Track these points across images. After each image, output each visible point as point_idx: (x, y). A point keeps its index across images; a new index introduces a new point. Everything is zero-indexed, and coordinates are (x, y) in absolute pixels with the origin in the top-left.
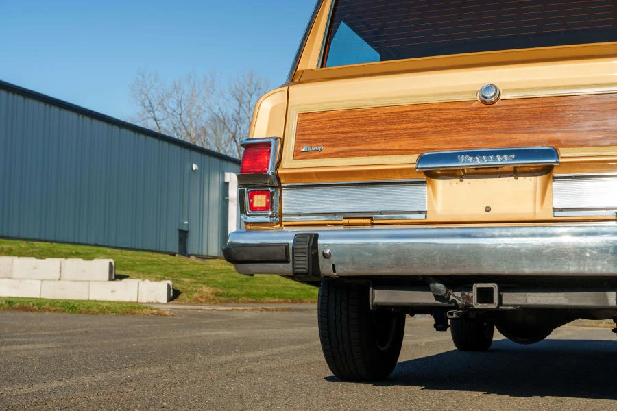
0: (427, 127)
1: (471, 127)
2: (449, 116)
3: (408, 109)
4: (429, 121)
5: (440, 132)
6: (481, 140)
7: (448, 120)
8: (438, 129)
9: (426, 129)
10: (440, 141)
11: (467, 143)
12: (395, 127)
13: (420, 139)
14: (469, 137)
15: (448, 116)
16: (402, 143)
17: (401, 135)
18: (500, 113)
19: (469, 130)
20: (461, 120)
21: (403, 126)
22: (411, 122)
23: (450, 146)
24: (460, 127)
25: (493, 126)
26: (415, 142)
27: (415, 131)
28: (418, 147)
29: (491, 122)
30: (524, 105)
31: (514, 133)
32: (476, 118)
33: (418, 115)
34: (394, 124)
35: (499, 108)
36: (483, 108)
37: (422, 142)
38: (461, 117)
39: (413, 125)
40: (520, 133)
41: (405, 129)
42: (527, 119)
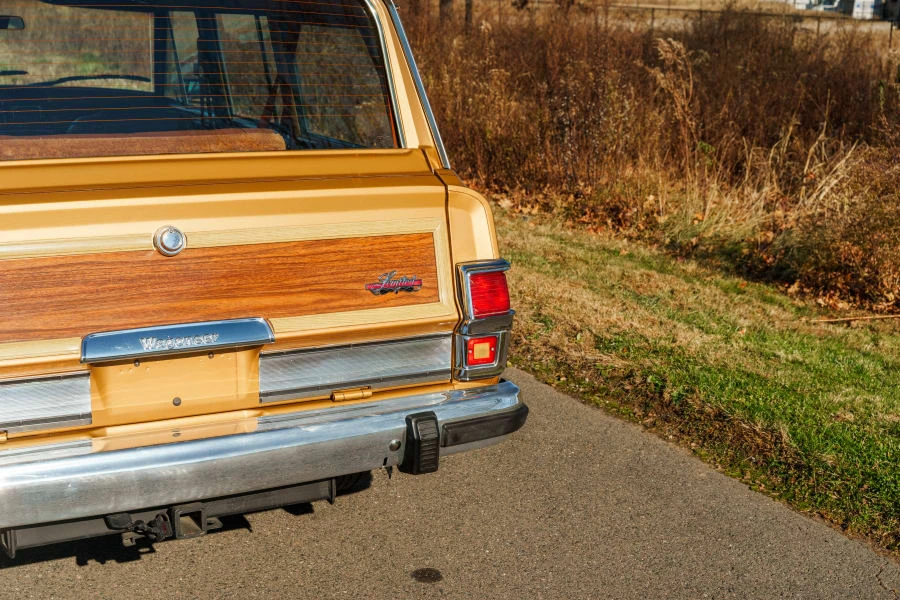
0: (84, 293)
1: (149, 291)
2: (115, 274)
3: (47, 263)
4: (86, 283)
5: (104, 300)
6: (166, 311)
7: (114, 281)
8: (102, 295)
9: (83, 296)
10: (107, 313)
11: (147, 316)
12: (32, 293)
13: (75, 313)
14: (147, 306)
15: (113, 275)
16: (47, 319)
17: (45, 306)
18: (187, 269)
19: (147, 295)
20: (132, 280)
21: (44, 292)
22: (57, 285)
23: (124, 321)
24: (133, 292)
25: (179, 288)
26: (67, 316)
27: (65, 298)
28: (73, 326)
29: (177, 283)
30: (217, 256)
31: (209, 298)
32: (154, 277)
33: (66, 274)
34: (30, 287)
35: (184, 262)
36: (163, 261)
37: (79, 316)
38: (132, 275)
39: (61, 289)
40: (216, 298)
41: (49, 296)
42: (224, 277)
